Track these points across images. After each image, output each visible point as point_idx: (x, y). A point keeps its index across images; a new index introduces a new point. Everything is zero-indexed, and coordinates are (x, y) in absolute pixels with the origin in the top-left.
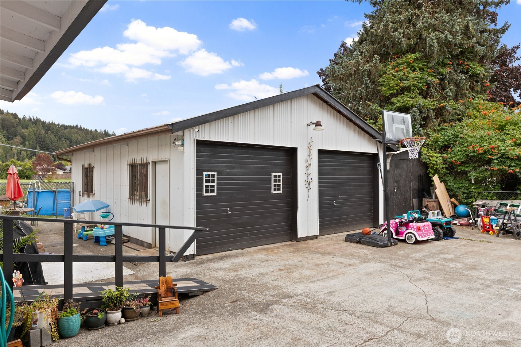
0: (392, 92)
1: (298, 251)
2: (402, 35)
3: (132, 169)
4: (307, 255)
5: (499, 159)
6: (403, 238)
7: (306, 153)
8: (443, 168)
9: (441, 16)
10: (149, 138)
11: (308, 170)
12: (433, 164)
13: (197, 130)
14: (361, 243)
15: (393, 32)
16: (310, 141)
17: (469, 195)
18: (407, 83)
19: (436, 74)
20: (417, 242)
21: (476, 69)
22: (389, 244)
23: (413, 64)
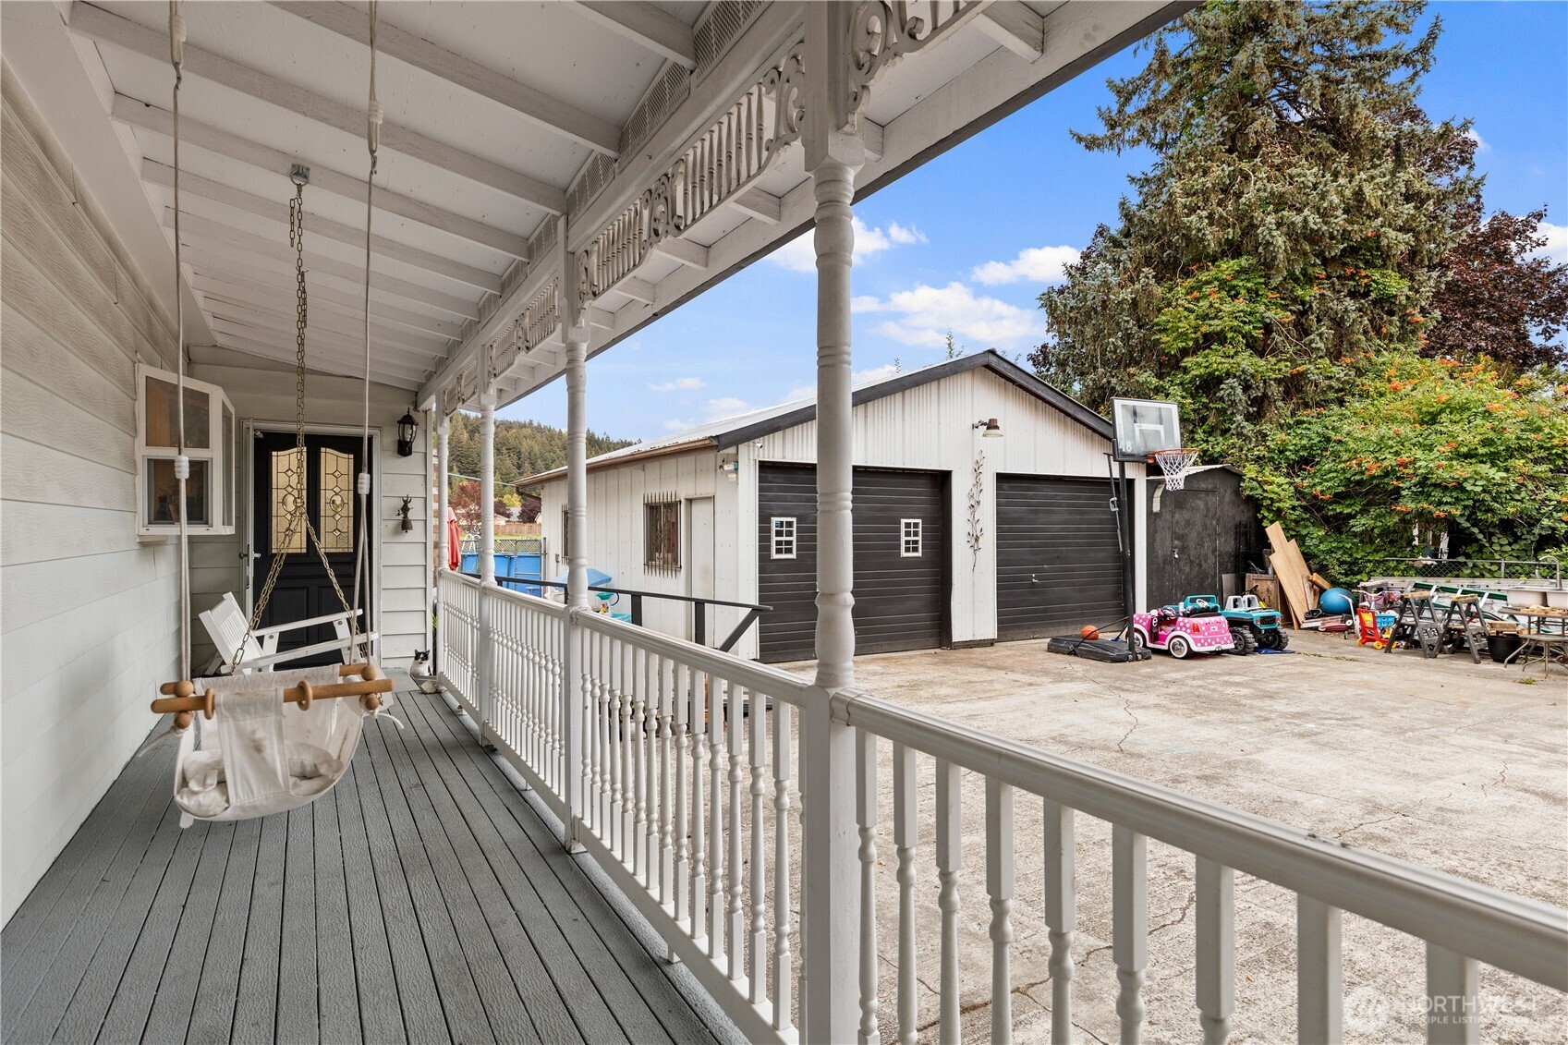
0: (1184, 344)
1: (946, 662)
2: (1207, 221)
3: (651, 513)
4: (959, 669)
5: (1413, 489)
6: (1165, 648)
7: (971, 480)
8: (1294, 508)
9: (1299, 175)
10: (680, 459)
11: (973, 514)
12: (1271, 499)
13: (759, 445)
14: (1075, 654)
15: (1188, 216)
16: (977, 457)
17: (1353, 568)
18: (1216, 325)
19: (1288, 302)
20: (1192, 655)
21: (1389, 286)
22: (1130, 657)
23: (1235, 282)
